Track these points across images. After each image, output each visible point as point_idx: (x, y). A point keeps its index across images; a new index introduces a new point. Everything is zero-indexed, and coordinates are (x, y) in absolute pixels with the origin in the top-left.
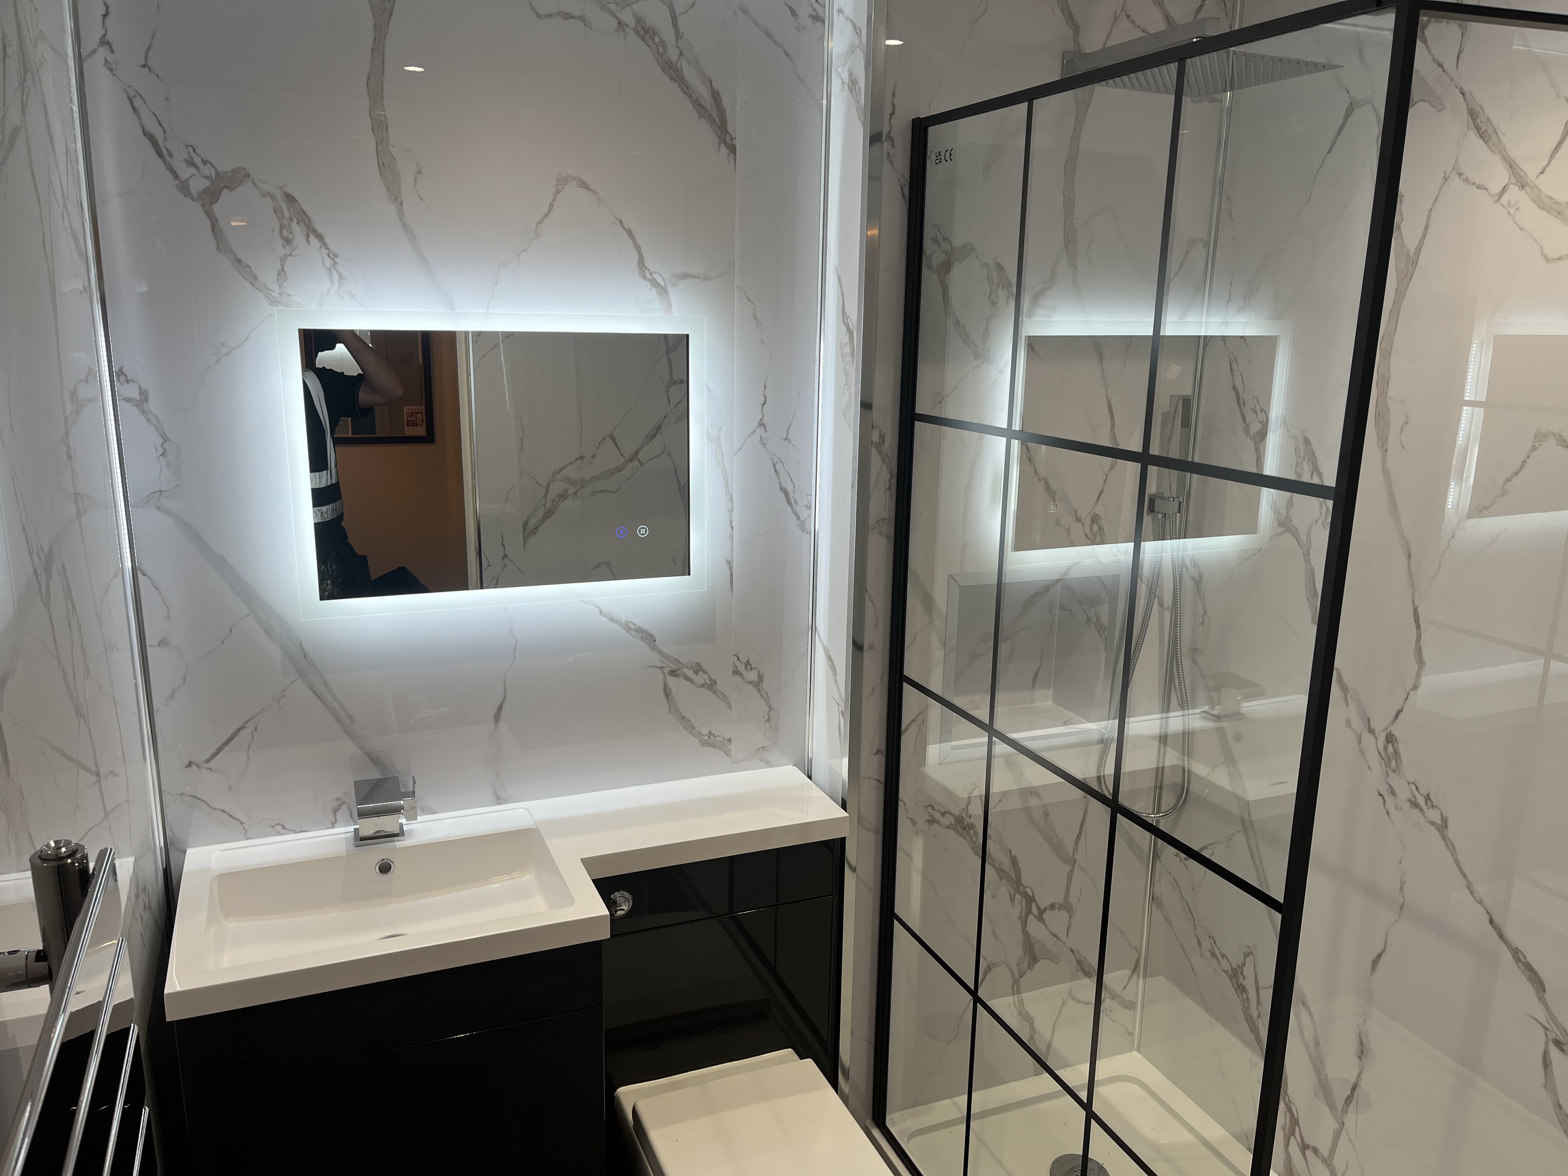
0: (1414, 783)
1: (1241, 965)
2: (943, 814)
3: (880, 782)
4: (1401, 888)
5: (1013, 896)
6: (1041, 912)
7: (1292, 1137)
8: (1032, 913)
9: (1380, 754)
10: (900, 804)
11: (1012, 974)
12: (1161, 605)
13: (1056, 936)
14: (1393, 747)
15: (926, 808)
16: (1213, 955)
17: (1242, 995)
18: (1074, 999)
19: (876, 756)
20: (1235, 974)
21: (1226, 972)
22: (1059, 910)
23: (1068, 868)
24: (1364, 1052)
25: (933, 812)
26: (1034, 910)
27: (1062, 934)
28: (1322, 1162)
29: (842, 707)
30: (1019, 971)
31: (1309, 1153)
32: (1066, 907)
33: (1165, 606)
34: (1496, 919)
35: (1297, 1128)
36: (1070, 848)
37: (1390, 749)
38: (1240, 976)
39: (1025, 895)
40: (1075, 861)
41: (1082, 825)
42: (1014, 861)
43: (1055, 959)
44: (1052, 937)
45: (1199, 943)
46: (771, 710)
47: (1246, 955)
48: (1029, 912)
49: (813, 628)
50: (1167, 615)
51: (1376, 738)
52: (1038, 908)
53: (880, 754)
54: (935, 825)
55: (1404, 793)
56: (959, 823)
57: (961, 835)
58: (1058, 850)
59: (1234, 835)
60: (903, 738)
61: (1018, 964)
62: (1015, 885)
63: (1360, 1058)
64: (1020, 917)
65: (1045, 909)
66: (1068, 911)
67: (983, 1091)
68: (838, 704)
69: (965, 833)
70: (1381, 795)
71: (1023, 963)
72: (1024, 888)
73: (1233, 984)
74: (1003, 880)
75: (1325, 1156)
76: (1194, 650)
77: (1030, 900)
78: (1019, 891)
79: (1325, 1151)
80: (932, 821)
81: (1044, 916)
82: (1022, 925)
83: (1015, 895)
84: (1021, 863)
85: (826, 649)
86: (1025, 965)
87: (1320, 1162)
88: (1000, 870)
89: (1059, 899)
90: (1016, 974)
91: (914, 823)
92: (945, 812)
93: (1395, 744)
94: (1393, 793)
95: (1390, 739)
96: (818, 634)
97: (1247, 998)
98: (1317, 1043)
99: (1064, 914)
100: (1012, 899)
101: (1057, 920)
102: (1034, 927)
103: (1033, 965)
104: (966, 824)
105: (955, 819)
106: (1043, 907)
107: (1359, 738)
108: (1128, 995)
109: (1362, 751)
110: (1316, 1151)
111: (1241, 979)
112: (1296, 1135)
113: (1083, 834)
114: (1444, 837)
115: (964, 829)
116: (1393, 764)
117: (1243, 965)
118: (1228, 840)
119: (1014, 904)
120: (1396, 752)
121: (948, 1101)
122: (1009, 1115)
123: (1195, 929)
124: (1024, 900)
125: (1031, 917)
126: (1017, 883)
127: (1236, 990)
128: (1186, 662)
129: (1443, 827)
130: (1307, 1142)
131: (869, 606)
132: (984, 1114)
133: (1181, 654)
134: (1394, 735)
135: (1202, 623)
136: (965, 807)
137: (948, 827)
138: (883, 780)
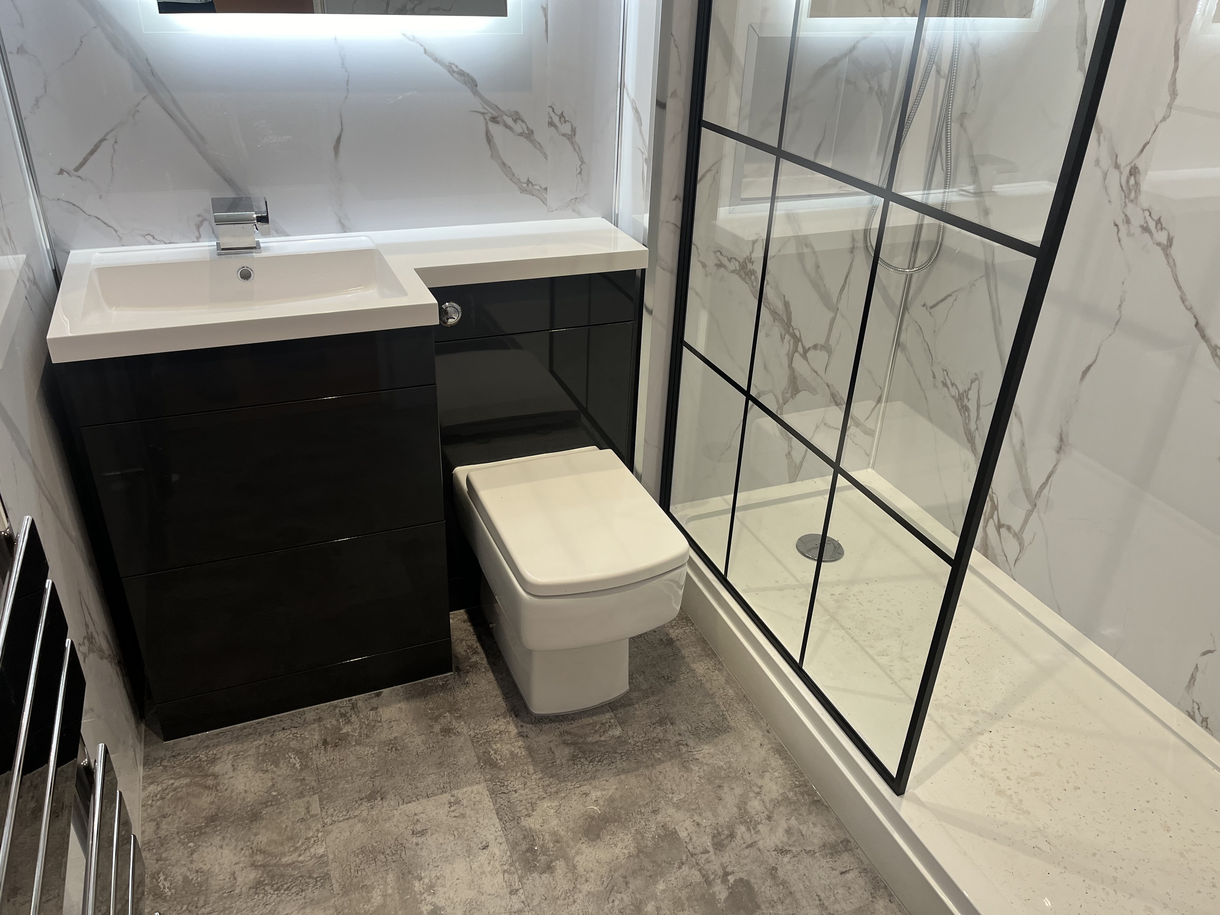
0: (1148, 210)
1: (967, 390)
2: (730, 260)
3: (677, 226)
4: (1120, 306)
5: (783, 336)
6: (806, 351)
7: (991, 520)
8: (798, 351)
9: (1122, 187)
10: (693, 247)
11: (778, 402)
12: (938, 72)
13: (816, 372)
14: (1135, 179)
15: (715, 253)
16: (945, 384)
17: (965, 414)
18: (825, 424)
19: (674, 201)
20: (961, 400)
21: (953, 397)
22: (821, 350)
23: (831, 315)
24: (1063, 447)
25: (721, 257)
26: (800, 349)
27: (821, 372)
28: (1013, 536)
29: (646, 155)
30: (783, 399)
31: (1003, 531)
32: (826, 348)
33: (942, 73)
34: (1201, 322)
35: (996, 512)
36: (835, 298)
37: (1132, 181)
38: (965, 398)
39: (793, 336)
40: (838, 309)
41: (847, 277)
42: (787, 305)
43: (813, 391)
44: (813, 372)
45: (934, 377)
46: (582, 163)
47: (972, 382)
48: (796, 350)
49: (622, 85)
50: (943, 82)
51: (1121, 173)
52: (803, 347)
53: (678, 199)
54: (722, 269)
55: (1137, 220)
56: (742, 269)
57: (744, 279)
58: (825, 298)
59: (976, 280)
60: (699, 187)
61: (783, 393)
62: (786, 327)
63: (1058, 452)
64: (788, 355)
65: (809, 349)
66: (828, 352)
67: (747, 492)
68: (643, 153)
69: (747, 277)
70: (1116, 225)
71: (787, 392)
72: (793, 330)
73: (958, 406)
74: (776, 321)
75: (1016, 532)
76: (963, 115)
77: (797, 340)
78: (789, 331)
79: (1016, 528)
80: (720, 265)
81: (808, 355)
82: (789, 361)
83: (785, 335)
84: (793, 309)
85: (633, 102)
86: (789, 395)
87: (1011, 536)
88: (774, 313)
89: (822, 342)
90: (781, 401)
91: (704, 266)
92: (731, 258)
93: (1137, 175)
94: (1128, 221)
95: (1134, 171)
96: (627, 91)
97: (969, 416)
98: (1023, 444)
99: (824, 354)
100: (782, 338)
101: (818, 358)
102: (799, 363)
103: (795, 394)
104: (748, 269)
105: (740, 265)
106: (807, 347)
107: (1105, 175)
108: (870, 425)
109: (1106, 188)
110: (1009, 528)
111: (966, 401)
112: (994, 518)
113: (847, 284)
114: (1167, 255)
115: (747, 274)
116: (1133, 195)
117: (969, 389)
118: (971, 287)
119: (783, 343)
120: (1137, 184)
121: (719, 498)
122: (767, 509)
123: (932, 365)
124: (792, 341)
125: (797, 354)
126: (787, 324)
127: (960, 410)
128: (955, 127)
129: (1167, 247)
130: (1002, 522)
131: (673, 51)
132: (746, 508)
133: (951, 119)
134: (1137, 168)
135: (974, 87)
136: (749, 254)
137: (733, 272)
138: (679, 224)
